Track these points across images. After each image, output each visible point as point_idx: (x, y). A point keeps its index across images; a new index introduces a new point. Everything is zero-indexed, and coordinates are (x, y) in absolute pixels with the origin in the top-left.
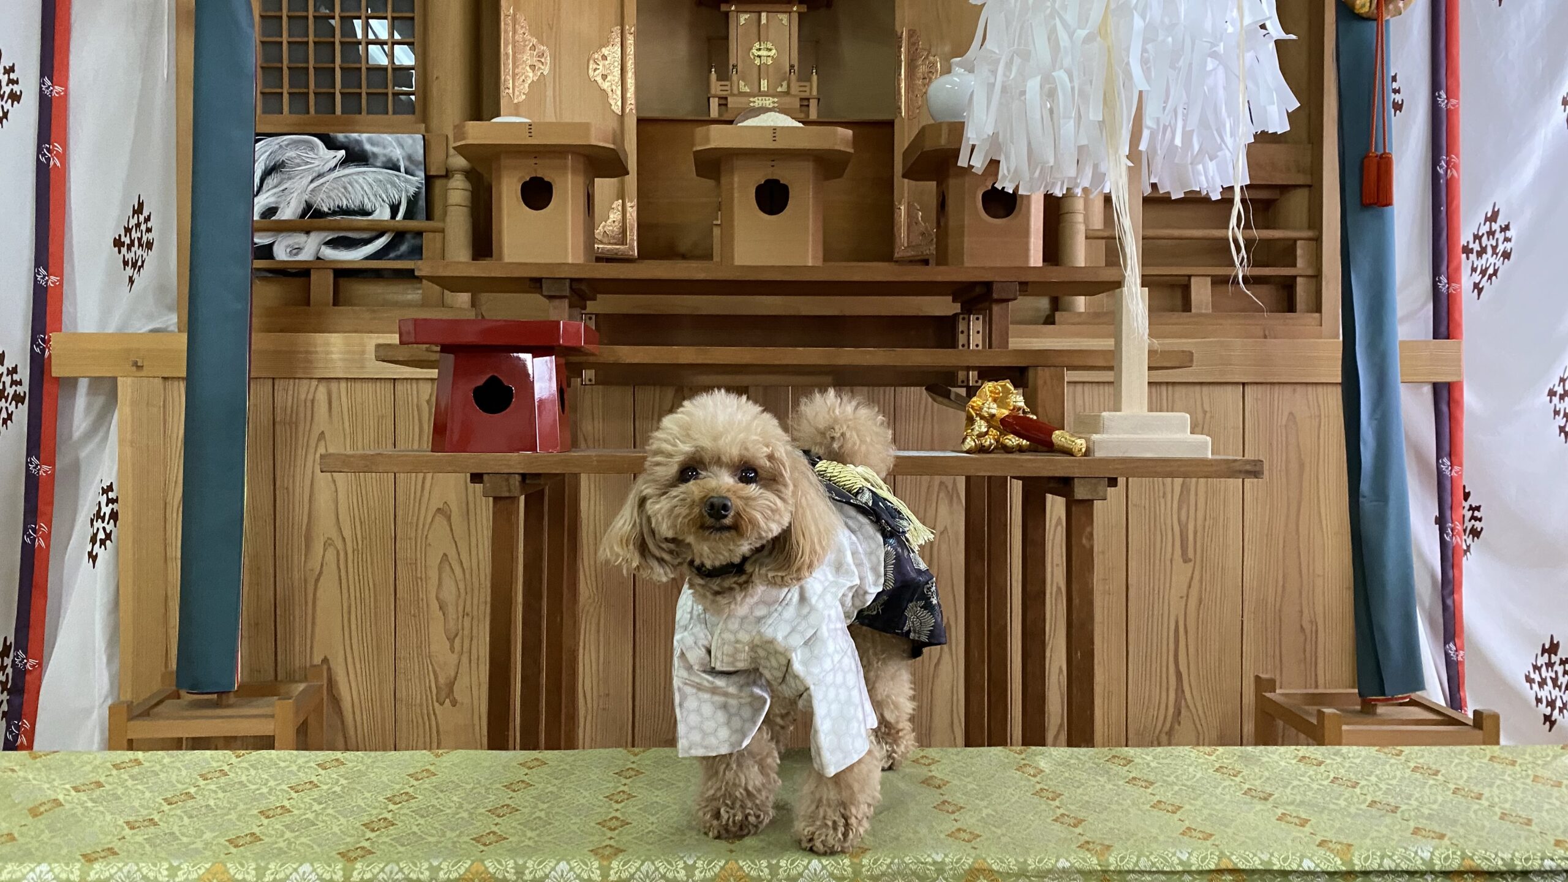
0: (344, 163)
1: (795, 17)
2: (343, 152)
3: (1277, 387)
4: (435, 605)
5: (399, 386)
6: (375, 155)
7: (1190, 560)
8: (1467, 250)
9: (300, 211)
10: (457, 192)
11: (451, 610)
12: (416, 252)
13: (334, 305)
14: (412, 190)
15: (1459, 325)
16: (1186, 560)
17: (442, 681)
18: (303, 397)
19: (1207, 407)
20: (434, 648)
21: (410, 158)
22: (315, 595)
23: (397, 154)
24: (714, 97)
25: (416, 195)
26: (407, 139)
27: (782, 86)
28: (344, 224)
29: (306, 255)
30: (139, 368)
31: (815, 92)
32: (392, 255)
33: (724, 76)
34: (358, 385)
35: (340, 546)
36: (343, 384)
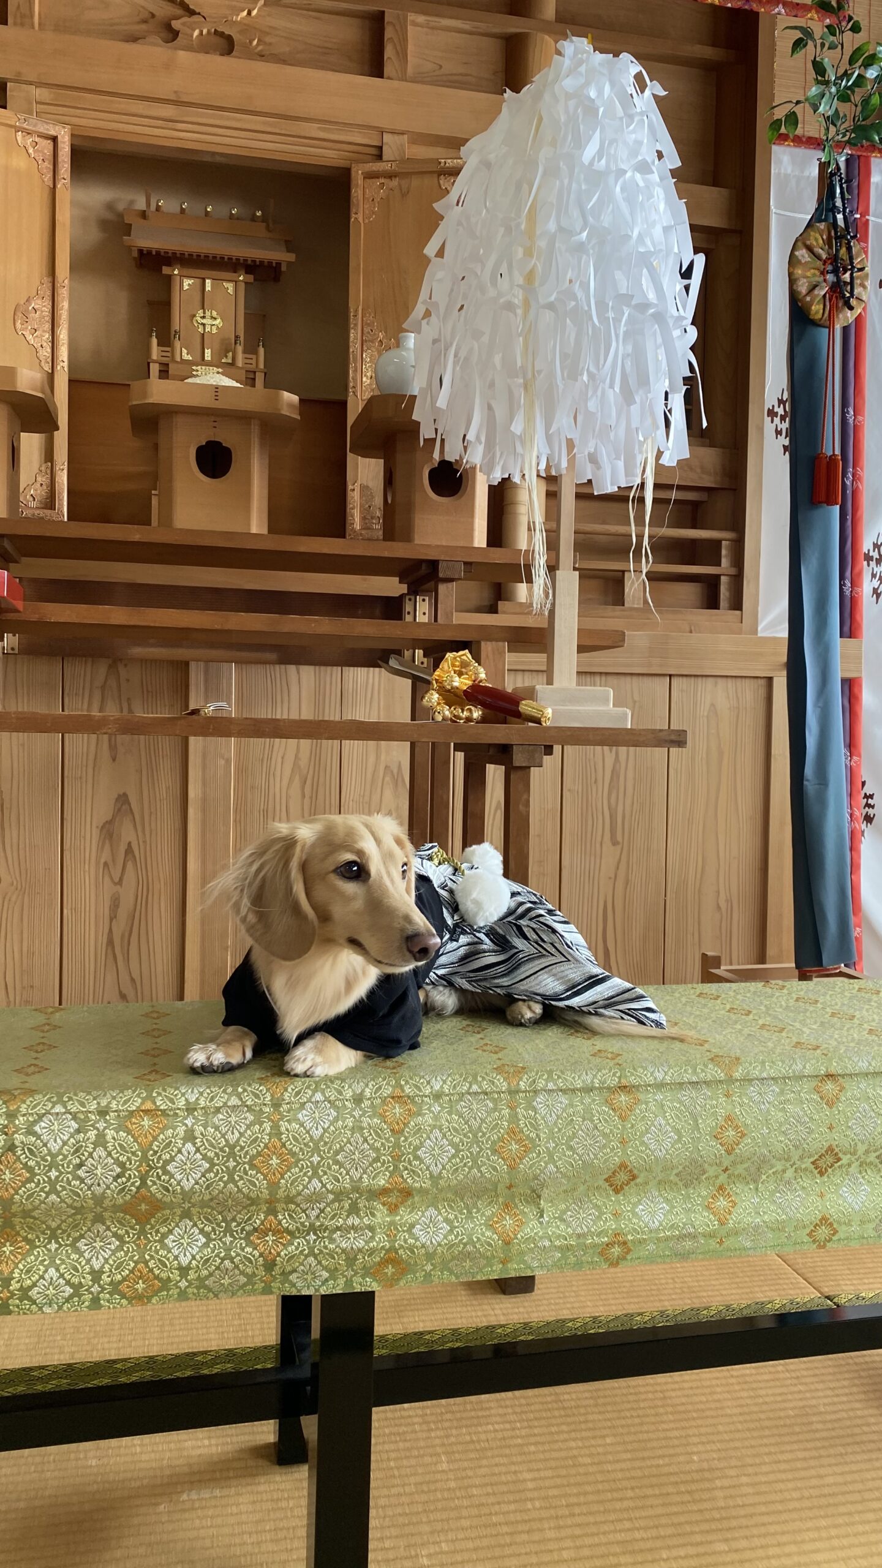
1: (242, 287)
3: (700, 679)
7: (618, 843)
8: (869, 558)
15: (859, 627)
16: (615, 843)
19: (636, 698)
24: (155, 362)
27: (226, 357)
31: (261, 366)
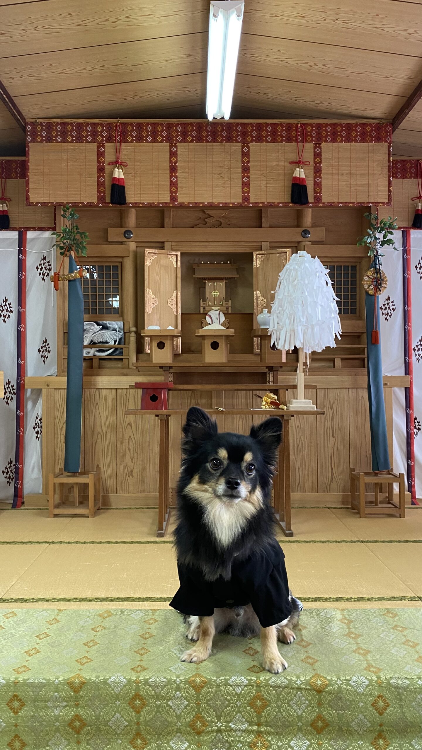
0: (102, 329)
1: (224, 283)
2: (101, 327)
3: (358, 389)
4: (127, 450)
5: (118, 390)
6: (110, 327)
8: (414, 350)
9: (89, 342)
10: (133, 337)
11: (132, 451)
12: (121, 353)
13: (99, 368)
14: (120, 336)
15: (412, 371)
16: (333, 437)
17: (129, 470)
18: (92, 393)
19: (339, 395)
20: (127, 461)
21: (119, 328)
22: (95, 447)
23: (116, 327)
24: (201, 306)
25: (121, 338)
26: (119, 323)
27: (221, 303)
28: (102, 346)
29: (91, 355)
30: (48, 386)
31: (230, 305)
32: (114, 354)
33: (204, 301)
34: (107, 390)
35: (102, 434)
36: (103, 390)
